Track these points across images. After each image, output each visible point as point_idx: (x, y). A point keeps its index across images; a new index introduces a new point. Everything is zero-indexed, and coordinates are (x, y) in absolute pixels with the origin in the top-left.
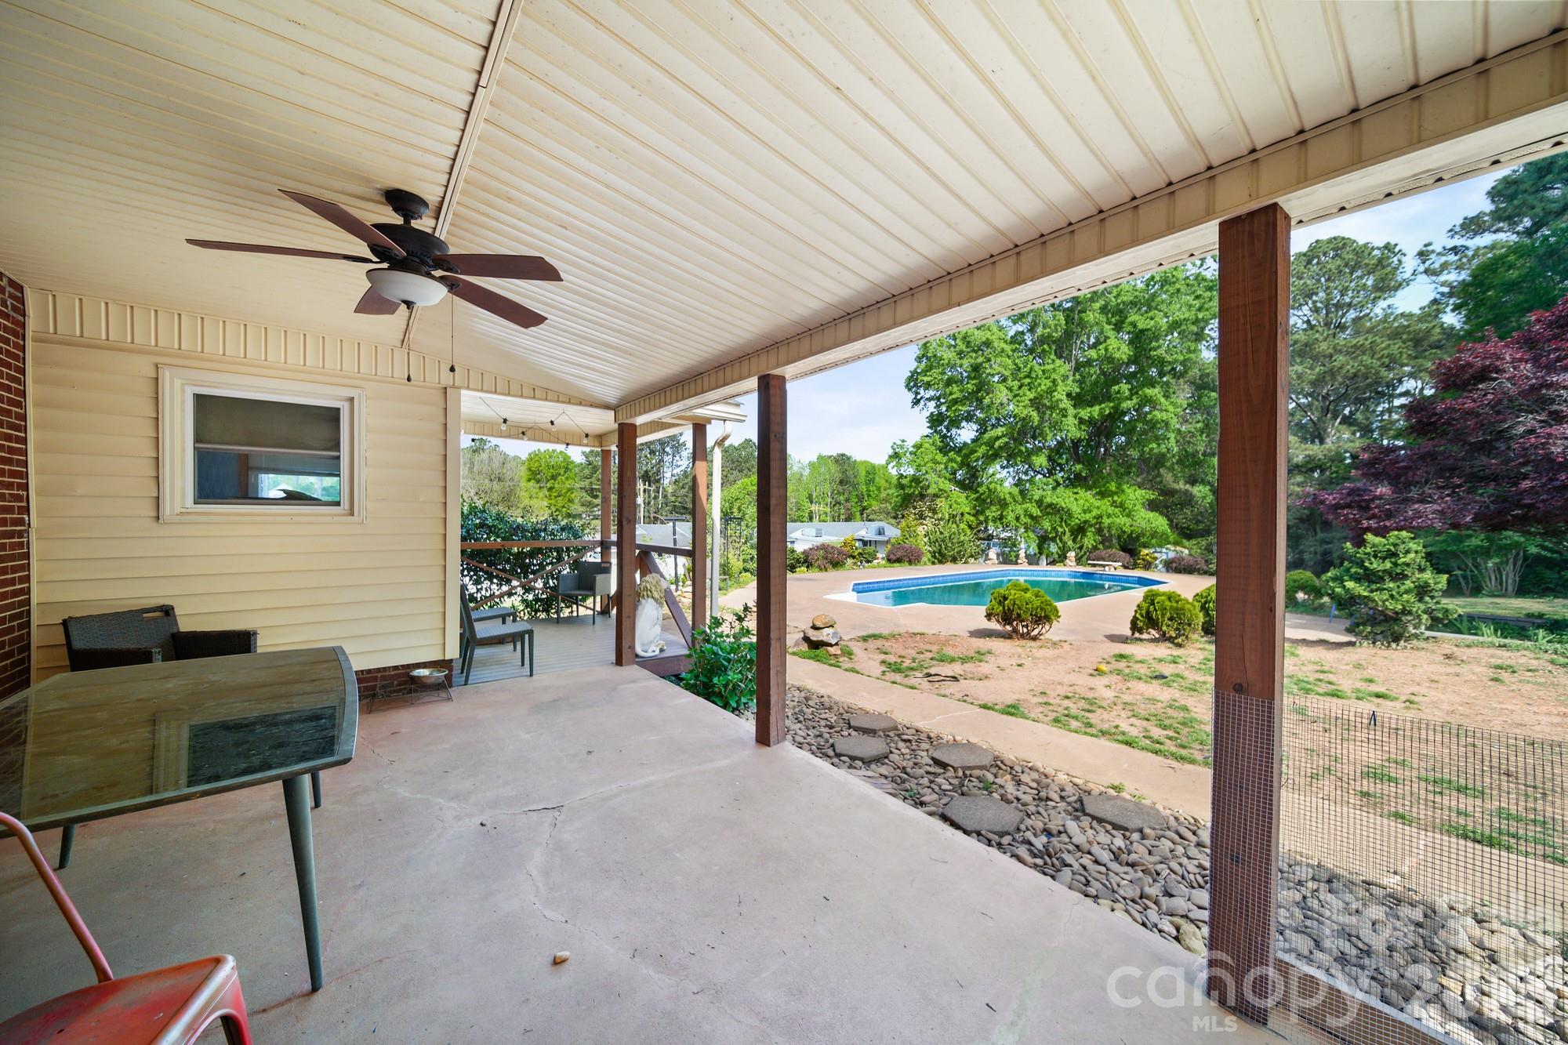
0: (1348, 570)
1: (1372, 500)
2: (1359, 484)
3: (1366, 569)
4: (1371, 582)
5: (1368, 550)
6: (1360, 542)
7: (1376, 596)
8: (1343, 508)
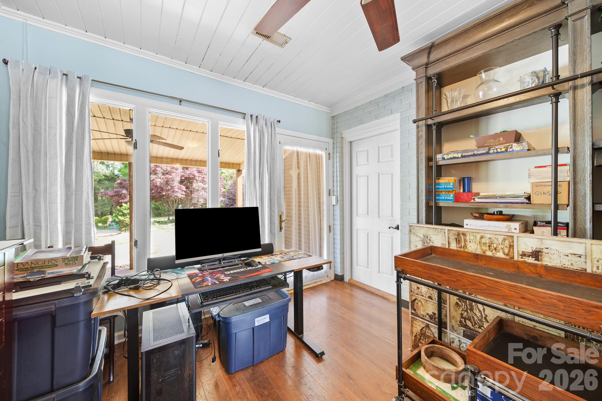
0: (118, 214)
1: (122, 194)
2: (118, 190)
3: (123, 213)
4: (124, 216)
5: (123, 208)
6: (121, 206)
7: (126, 219)
8: (114, 196)
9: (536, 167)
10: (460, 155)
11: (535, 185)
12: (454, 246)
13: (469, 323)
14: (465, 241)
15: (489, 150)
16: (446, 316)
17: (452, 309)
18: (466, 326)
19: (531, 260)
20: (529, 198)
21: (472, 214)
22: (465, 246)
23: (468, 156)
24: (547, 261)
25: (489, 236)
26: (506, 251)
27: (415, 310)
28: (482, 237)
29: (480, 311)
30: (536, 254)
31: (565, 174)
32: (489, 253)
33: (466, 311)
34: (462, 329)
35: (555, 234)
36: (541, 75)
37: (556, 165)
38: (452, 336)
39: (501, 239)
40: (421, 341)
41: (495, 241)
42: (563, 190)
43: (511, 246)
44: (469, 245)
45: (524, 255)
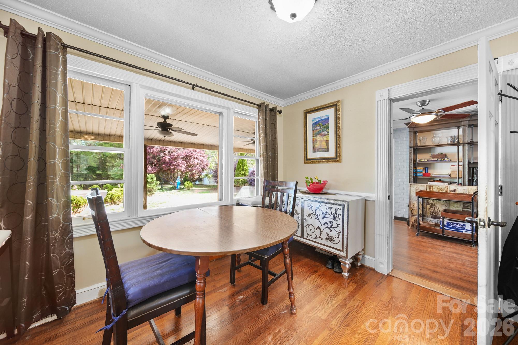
9: (451, 166)
10: (427, 160)
11: (452, 171)
12: (428, 190)
13: (434, 214)
14: (433, 188)
15: (438, 159)
16: (425, 213)
17: (427, 210)
18: (433, 215)
19: (453, 192)
20: (450, 175)
21: (429, 181)
22: (432, 190)
23: (430, 161)
24: (457, 192)
25: (441, 186)
26: (446, 190)
27: (412, 213)
28: (438, 187)
29: (437, 209)
30: (455, 191)
31: (461, 168)
32: (441, 191)
33: (433, 210)
34: (431, 216)
35: (458, 185)
36: (453, 137)
37: (459, 166)
38: (427, 219)
39: (444, 187)
40: (415, 224)
41: (443, 188)
42: (460, 173)
43: (447, 189)
44: (434, 189)
45: (451, 191)
